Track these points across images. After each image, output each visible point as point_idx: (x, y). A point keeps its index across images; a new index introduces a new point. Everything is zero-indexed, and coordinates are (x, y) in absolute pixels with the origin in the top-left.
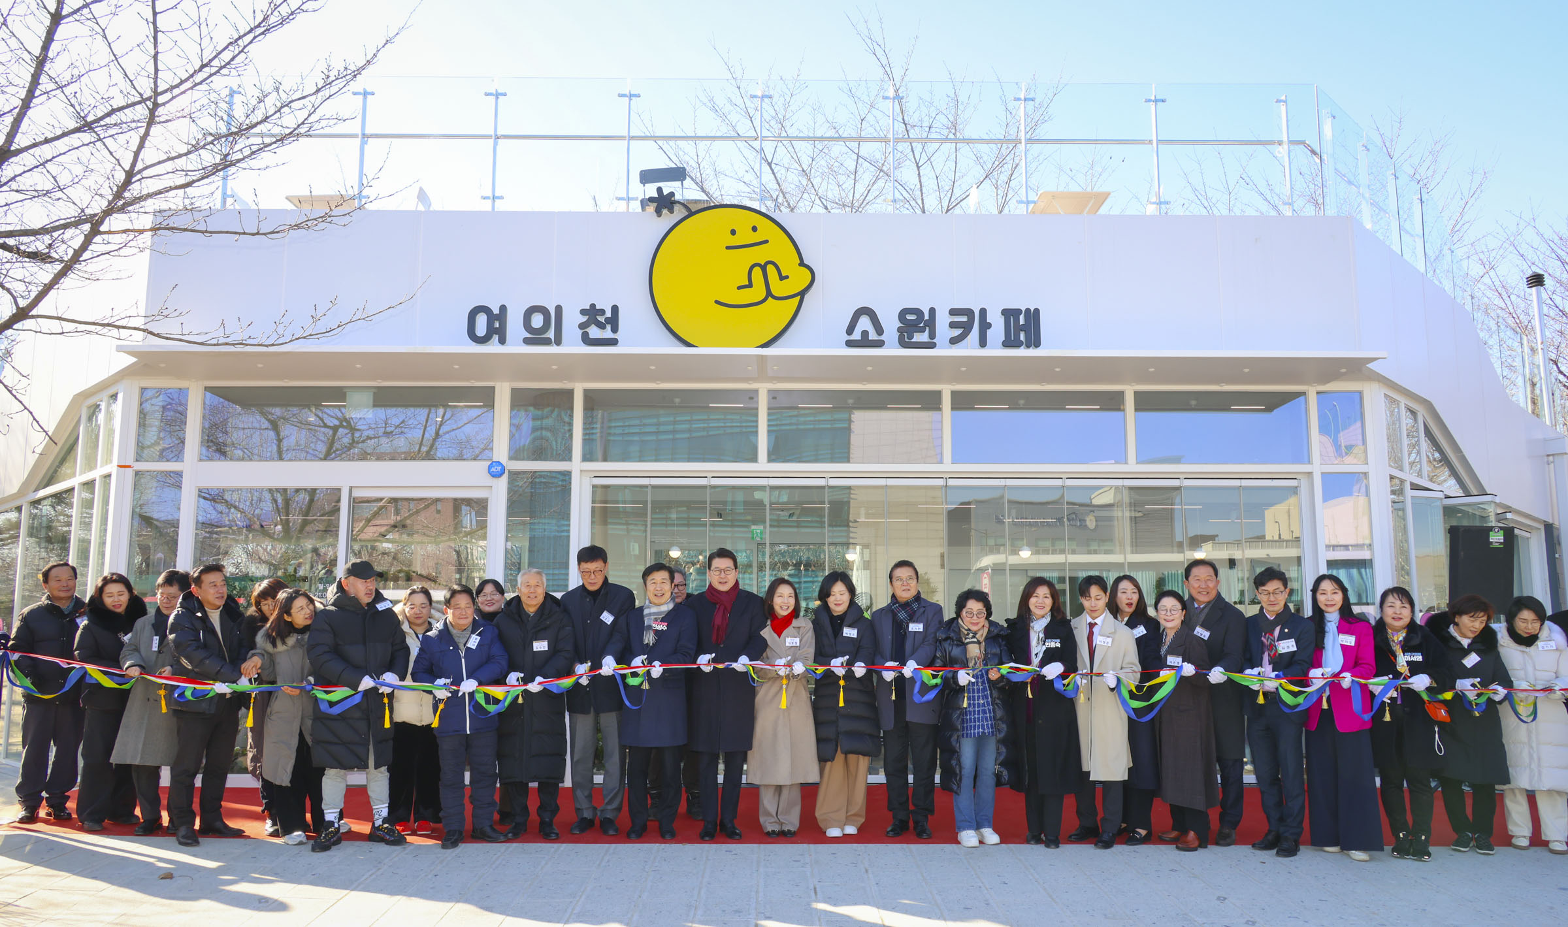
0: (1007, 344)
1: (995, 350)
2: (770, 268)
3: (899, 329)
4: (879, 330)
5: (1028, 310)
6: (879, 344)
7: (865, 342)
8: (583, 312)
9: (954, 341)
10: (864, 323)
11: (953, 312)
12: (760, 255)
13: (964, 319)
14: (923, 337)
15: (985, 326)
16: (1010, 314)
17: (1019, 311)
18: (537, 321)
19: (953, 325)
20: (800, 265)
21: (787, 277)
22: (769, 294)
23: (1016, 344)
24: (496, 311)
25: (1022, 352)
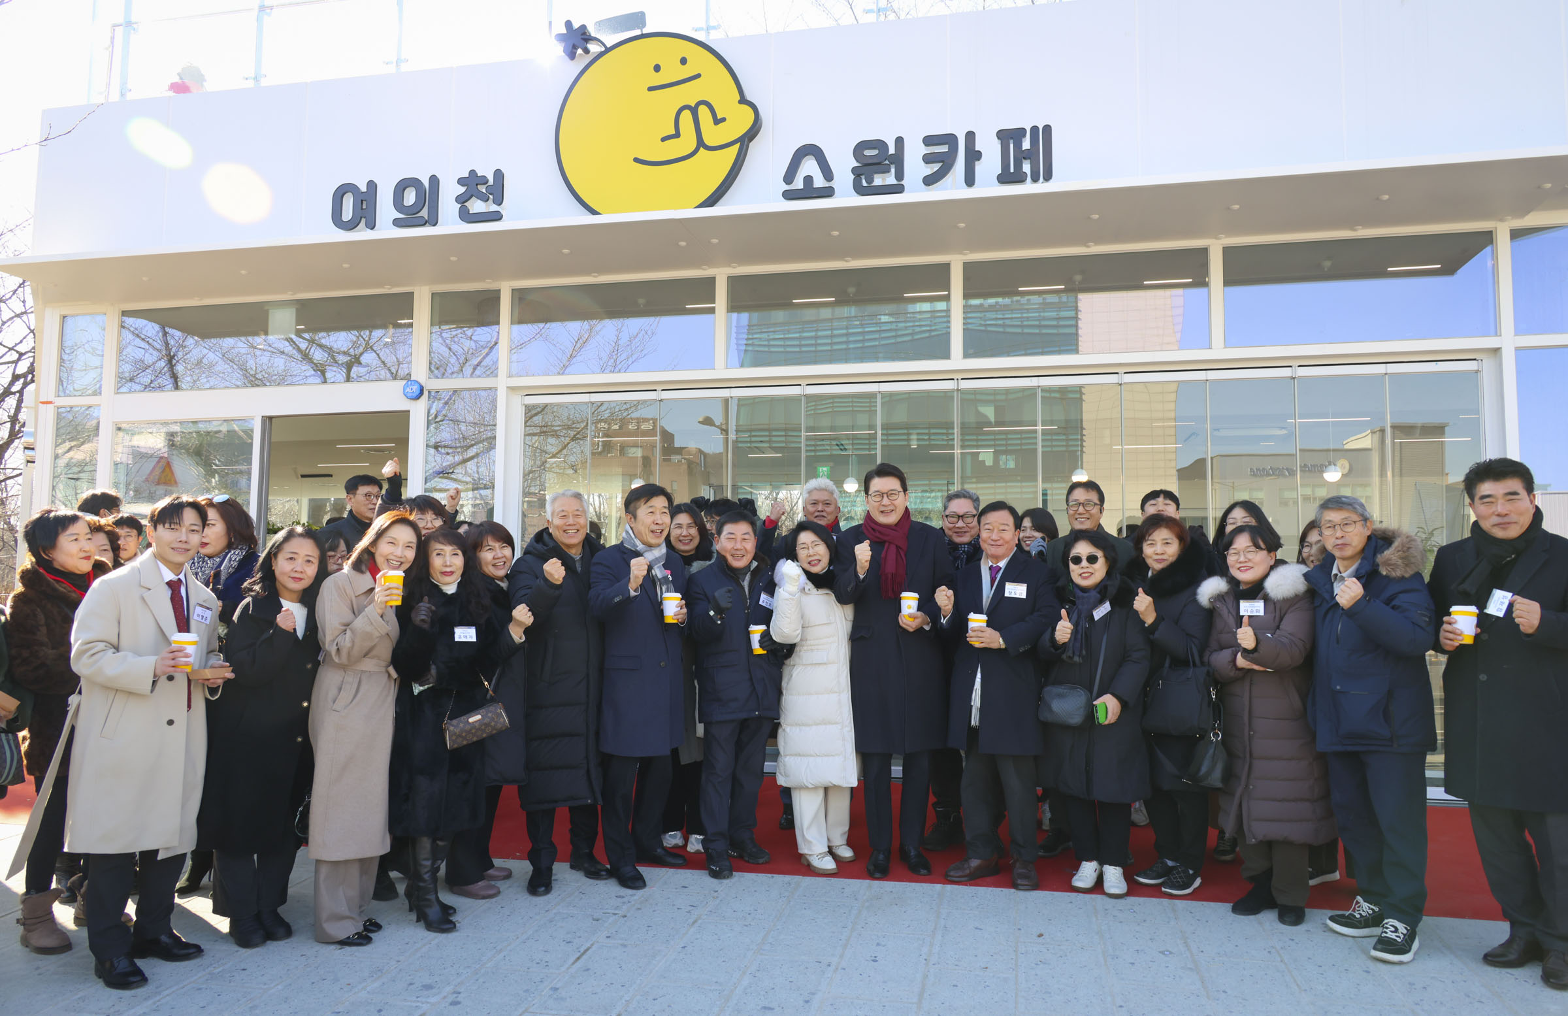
0: (1005, 178)
1: (988, 187)
2: (703, 111)
3: (854, 170)
4: (828, 174)
5: (1035, 129)
6: (828, 193)
7: (809, 191)
8: (461, 181)
9: (929, 181)
10: (809, 167)
11: (929, 141)
12: (689, 94)
13: (944, 149)
14: (890, 179)
15: (973, 156)
16: (1008, 137)
17: (1022, 132)
18: (410, 198)
19: (928, 159)
20: (740, 102)
21: (724, 120)
22: (701, 144)
23: (1019, 178)
24: (364, 189)
25: (1028, 188)
